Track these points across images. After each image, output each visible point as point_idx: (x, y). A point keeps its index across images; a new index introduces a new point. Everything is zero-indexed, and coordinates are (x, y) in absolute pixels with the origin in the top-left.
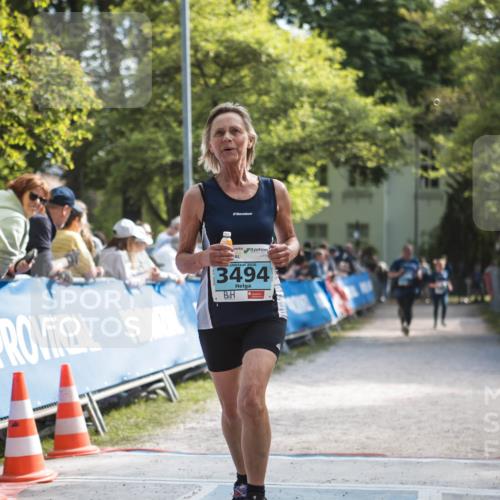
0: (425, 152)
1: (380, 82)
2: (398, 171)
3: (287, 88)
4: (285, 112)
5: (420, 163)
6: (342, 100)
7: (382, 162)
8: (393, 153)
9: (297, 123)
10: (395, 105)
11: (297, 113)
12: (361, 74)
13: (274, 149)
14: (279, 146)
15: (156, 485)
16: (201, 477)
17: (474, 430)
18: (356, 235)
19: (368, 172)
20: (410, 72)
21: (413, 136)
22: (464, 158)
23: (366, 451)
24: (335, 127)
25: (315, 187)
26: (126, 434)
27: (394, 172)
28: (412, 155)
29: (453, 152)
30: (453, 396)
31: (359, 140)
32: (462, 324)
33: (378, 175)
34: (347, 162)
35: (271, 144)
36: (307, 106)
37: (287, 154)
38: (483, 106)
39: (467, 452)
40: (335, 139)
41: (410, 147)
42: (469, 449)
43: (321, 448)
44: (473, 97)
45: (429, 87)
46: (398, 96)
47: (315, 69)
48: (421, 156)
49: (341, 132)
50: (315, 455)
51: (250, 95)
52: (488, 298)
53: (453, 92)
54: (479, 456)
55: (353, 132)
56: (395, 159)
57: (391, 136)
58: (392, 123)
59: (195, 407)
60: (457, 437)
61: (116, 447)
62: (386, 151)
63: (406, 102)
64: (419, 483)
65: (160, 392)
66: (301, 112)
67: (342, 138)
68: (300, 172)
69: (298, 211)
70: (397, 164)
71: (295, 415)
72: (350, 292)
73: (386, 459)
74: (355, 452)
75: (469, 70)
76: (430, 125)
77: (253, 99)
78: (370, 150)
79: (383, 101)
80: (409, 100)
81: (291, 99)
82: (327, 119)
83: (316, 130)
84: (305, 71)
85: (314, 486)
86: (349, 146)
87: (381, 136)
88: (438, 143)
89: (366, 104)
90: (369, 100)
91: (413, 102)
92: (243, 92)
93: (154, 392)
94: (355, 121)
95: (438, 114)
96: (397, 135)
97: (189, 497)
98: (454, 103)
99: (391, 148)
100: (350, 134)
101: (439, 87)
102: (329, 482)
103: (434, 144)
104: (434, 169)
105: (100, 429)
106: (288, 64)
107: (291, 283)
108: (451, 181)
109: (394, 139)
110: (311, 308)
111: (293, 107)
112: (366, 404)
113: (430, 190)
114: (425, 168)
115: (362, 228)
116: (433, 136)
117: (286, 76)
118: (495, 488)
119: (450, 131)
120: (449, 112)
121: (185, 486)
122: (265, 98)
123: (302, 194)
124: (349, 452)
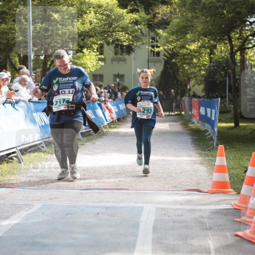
0: (153, 39)
1: (131, 1)
2: (139, 47)
3: (82, 3)
4: (82, 15)
5: (151, 44)
6: (111, 10)
7: (131, 42)
8: (136, 38)
9: (88, 21)
10: (137, 13)
11: (87, 16)
14: (78, 33)
15: (11, 204)
16: (34, 200)
17: (173, 177)
18: (118, 80)
19: (125, 48)
21: (147, 30)
22: (172, 41)
23: (119, 188)
24: (107, 24)
25: (97, 55)
27: (137, 47)
28: (147, 40)
29: (167, 38)
30: (163, 160)
31: (120, 32)
32: (170, 125)
33: (129, 49)
34: (113, 42)
36: (92, 12)
37: (83, 37)
38: (182, 15)
39: (169, 188)
40: (107, 30)
41: (145, 36)
43: (96, 186)
44: (178, 10)
45: (155, 5)
46: (140, 9)
48: (151, 40)
49: (110, 27)
50: (93, 189)
51: (64, 6)
52: (183, 113)
53: (168, 7)
54: (176, 189)
55: (116, 27)
56: (138, 41)
57: (135, 29)
58: (136, 23)
60: (164, 180)
62: (133, 37)
63: (144, 13)
64: (144, 202)
65: (14, 158)
66: (90, 16)
67: (111, 29)
68: (90, 47)
69: (89, 68)
70: (138, 44)
72: (114, 109)
73: (128, 191)
74: (113, 188)
76: (156, 25)
78: (125, 36)
79: (132, 11)
80: (145, 11)
81: (85, 9)
82: (102, 20)
83: (97, 25)
85: (92, 204)
86: (114, 34)
87: (130, 29)
88: (159, 33)
89: (123, 13)
90: (125, 11)
91: (147, 12)
92: (60, 5)
93: (11, 158)
94: (117, 22)
95: (160, 18)
96: (139, 29)
97: (28, 210)
98: (168, 13)
99: (136, 35)
100: (115, 28)
101: (160, 6)
102: (100, 202)
103: (157, 34)
104: (158, 47)
108: (166, 53)
109: (137, 31)
110: (94, 117)
111: (86, 13)
112: (120, 164)
113: (155, 58)
114: (153, 47)
115: (121, 76)
116: (156, 30)
118: (181, 205)
119: (166, 28)
120: (165, 18)
121: (26, 205)
123: (90, 59)
124: (110, 188)
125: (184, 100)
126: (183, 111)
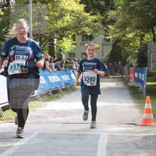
0: (106, 31)
1: (92, 8)
2: (97, 36)
3: (62, 10)
4: (62, 17)
5: (104, 34)
6: (80, 14)
7: (92, 33)
8: (95, 31)
9: (66, 21)
10: (96, 16)
11: (66, 18)
12: (86, 6)
13: (58, 29)
14: (60, 28)
16: (34, 130)
17: (118, 116)
18: (84, 56)
19: (88, 36)
20: (101, 5)
21: (102, 25)
22: (117, 33)
24: (78, 22)
25: (71, 41)
26: (10, 117)
27: (96, 36)
28: (101, 32)
29: (114, 30)
30: (112, 105)
31: (85, 27)
32: (116, 84)
33: (91, 38)
34: (81, 33)
35: (58, 27)
36: (69, 15)
37: (63, 31)
38: (123, 17)
40: (77, 26)
41: (101, 30)
42: (117, 122)
43: (71, 121)
44: (121, 13)
45: (107, 10)
46: (97, 13)
47: (71, 4)
48: (104, 32)
49: (79, 24)
50: (70, 123)
51: (52, 12)
52: (124, 76)
53: (114, 12)
54: (120, 123)
55: (83, 24)
56: (96, 33)
57: (95, 25)
58: (95, 21)
59: (32, 109)
60: (113, 118)
61: (7, 121)
62: (93, 30)
63: (100, 15)
64: (101, 132)
66: (67, 18)
67: (80, 25)
68: (67, 37)
69: (66, 49)
70: (97, 34)
71: (64, 111)
75: (119, 5)
76: (107, 22)
77: (52, 13)
78: (88, 30)
79: (92, 14)
80: (101, 14)
81: (64, 13)
82: (75, 20)
83: (72, 23)
84: (68, 4)
85: (69, 133)
86: (82, 28)
87: (92, 25)
88: (109, 28)
89: (87, 16)
90: (88, 14)
91: (102, 15)
92: (49, 11)
94: (84, 21)
95: (110, 19)
96: (97, 25)
97: (30, 136)
98: (114, 16)
99: (95, 29)
100: (82, 25)
101: (110, 11)
102: (74, 131)
103: (108, 28)
104: (108, 36)
105: (2, 116)
106: (63, 2)
107: (63, 71)
108: (114, 40)
109: (96, 26)
110: (69, 79)
111: (65, 16)
113: (107, 42)
114: (105, 36)
115: (86, 54)
116: (108, 25)
117: (62, 6)
118: (124, 133)
119: (114, 24)
120: (113, 18)
121: (28, 133)
122: (56, 13)
123: (67, 43)
124: (80, 122)
125: (125, 69)
126: (124, 75)
